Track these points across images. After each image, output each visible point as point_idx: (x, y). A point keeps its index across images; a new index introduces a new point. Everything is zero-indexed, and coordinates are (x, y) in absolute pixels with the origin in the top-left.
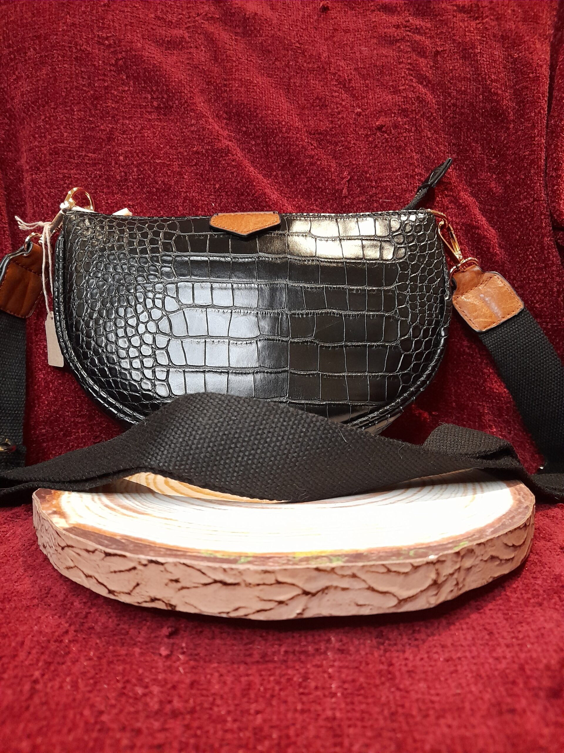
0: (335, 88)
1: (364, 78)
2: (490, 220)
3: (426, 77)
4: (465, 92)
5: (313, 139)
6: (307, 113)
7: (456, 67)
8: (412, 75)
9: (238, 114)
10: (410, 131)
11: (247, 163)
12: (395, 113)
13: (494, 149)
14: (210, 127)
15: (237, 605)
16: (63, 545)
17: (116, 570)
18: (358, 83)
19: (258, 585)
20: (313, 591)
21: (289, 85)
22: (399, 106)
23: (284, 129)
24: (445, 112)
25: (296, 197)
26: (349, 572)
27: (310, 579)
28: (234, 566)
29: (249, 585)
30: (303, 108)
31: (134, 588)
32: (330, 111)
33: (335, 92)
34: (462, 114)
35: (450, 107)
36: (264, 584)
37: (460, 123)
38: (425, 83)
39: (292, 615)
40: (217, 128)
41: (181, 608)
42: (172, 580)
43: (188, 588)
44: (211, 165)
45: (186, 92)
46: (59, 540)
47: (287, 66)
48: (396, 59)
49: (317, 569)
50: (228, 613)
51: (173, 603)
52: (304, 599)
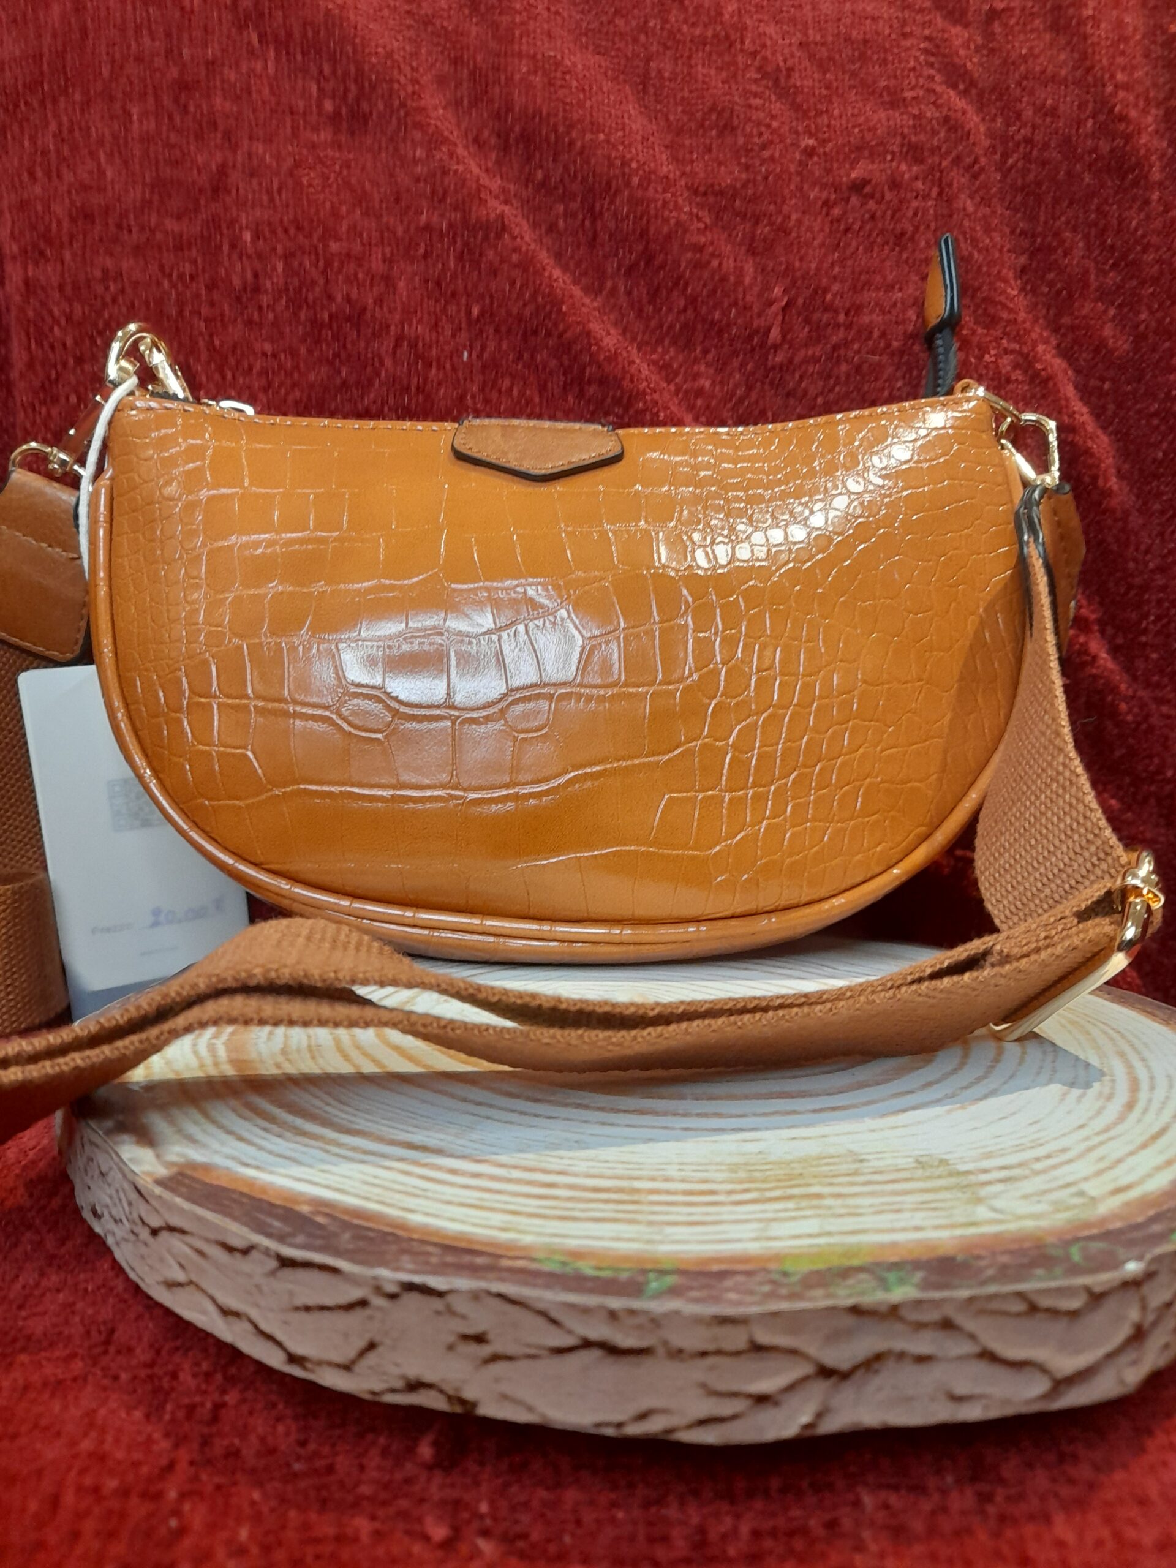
0: (754, 88)
1: (823, 68)
2: (1098, 414)
3: (966, 72)
4: (1053, 112)
5: (701, 206)
6: (687, 142)
7: (1036, 51)
8: (932, 65)
9: (526, 138)
10: (926, 197)
11: (544, 257)
12: (893, 153)
13: (1112, 247)
14: (461, 168)
15: (645, 1404)
16: (155, 1223)
17: (311, 1301)
18: (807, 79)
19: (704, 1354)
20: (845, 1366)
21: (646, 76)
22: (904, 137)
23: (635, 180)
24: (1005, 156)
25: (659, 341)
26: (934, 1316)
27: (835, 1337)
28: (636, 1304)
29: (677, 1354)
30: (679, 132)
31: (362, 1353)
32: (741, 141)
33: (756, 95)
34: (1044, 164)
35: (1018, 145)
36: (719, 1352)
37: (1039, 184)
38: (961, 87)
39: (790, 1431)
40: (476, 170)
41: (489, 1409)
42: (466, 1337)
43: (510, 1358)
44: (460, 258)
45: (402, 80)
46: (142, 1209)
47: (643, 28)
48: (896, 24)
49: (856, 1310)
50: (620, 1425)
51: (469, 1394)
52: (819, 1389)
